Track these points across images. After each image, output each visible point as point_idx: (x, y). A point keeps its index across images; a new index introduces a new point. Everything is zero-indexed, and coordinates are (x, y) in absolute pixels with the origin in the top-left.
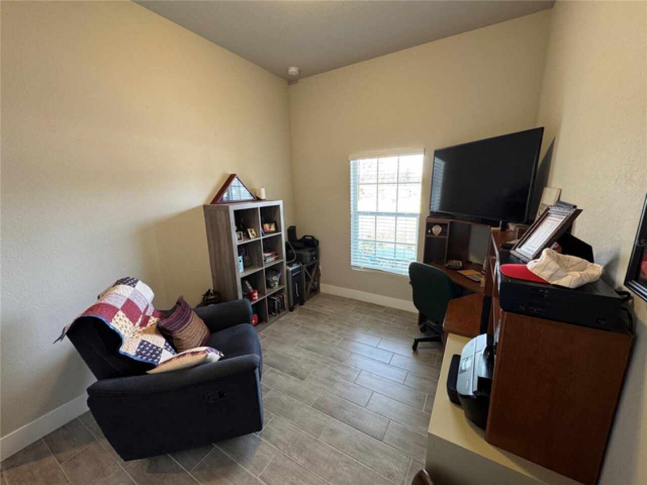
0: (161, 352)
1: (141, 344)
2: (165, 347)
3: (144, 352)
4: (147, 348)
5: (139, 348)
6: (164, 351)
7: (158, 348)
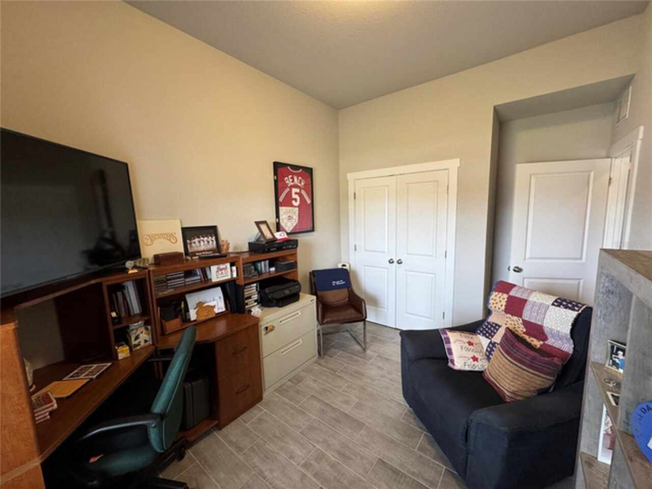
0: (487, 337)
1: (496, 325)
2: (493, 342)
3: (489, 326)
4: (492, 329)
5: (493, 323)
6: (489, 341)
7: (492, 336)
